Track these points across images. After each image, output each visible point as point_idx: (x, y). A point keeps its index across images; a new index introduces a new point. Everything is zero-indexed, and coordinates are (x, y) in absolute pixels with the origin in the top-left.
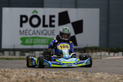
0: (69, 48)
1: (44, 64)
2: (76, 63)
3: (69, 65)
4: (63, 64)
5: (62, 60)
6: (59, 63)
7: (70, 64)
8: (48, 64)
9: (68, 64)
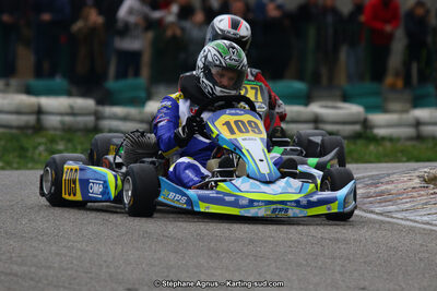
0: (264, 135)
1: (161, 199)
2: (304, 202)
3: (274, 210)
4: (252, 202)
5: (245, 188)
6: (233, 199)
7: (279, 206)
8: (184, 199)
9: (274, 206)
